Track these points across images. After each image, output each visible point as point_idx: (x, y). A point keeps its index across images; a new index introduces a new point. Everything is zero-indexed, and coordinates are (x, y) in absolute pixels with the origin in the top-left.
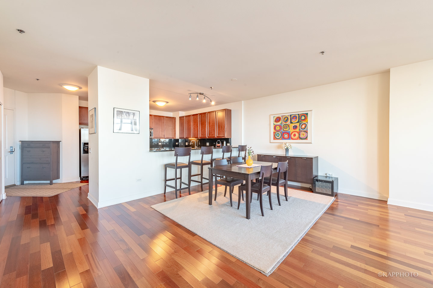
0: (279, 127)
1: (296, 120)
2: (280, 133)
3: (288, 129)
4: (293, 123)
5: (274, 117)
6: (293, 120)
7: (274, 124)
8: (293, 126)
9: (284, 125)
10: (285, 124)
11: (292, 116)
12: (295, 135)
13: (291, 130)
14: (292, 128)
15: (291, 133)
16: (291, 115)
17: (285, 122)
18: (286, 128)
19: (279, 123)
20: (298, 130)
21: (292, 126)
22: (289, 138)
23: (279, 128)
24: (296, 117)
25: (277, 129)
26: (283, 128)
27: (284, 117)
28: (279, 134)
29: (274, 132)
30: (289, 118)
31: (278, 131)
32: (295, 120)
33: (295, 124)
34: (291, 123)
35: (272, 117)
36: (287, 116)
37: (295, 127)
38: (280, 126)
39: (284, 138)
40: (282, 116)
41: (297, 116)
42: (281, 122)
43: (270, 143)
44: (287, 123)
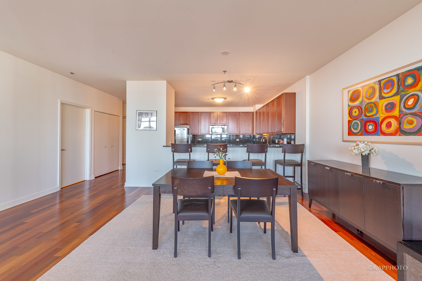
0: (356, 110)
1: (391, 91)
2: (359, 123)
3: (375, 112)
4: (385, 98)
5: (348, 92)
6: (385, 91)
7: (349, 106)
8: (386, 106)
9: (366, 105)
10: (369, 103)
11: (382, 82)
12: (389, 125)
13: (381, 115)
14: (384, 109)
15: (380, 120)
16: (380, 82)
17: (369, 99)
18: (371, 111)
19: (357, 103)
20: (396, 113)
21: (383, 103)
22: (377, 131)
23: (357, 113)
24: (393, 81)
25: (354, 114)
26: (365, 111)
27: (366, 87)
28: (358, 125)
29: (349, 121)
30: (377, 87)
31: (356, 118)
32: (389, 90)
33: (390, 100)
34: (381, 97)
35: (346, 92)
36: (372, 85)
37: (390, 107)
38: (359, 108)
39: (367, 132)
40: (362, 87)
41: (395, 79)
42: (360, 100)
43: (343, 141)
44: (373, 100)
